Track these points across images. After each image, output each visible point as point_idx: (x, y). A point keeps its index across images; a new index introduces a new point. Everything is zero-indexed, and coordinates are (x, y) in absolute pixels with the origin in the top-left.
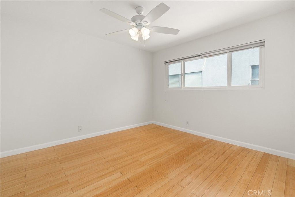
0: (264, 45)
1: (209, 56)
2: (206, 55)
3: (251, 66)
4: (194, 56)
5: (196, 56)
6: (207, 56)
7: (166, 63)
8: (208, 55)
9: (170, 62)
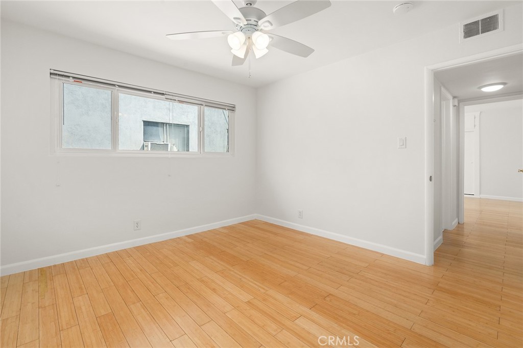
0: (233, 111)
1: (178, 101)
2: (174, 98)
3: (144, 122)
4: (153, 90)
5: (154, 93)
6: (175, 100)
7: (59, 75)
8: (177, 98)
9: (74, 78)
